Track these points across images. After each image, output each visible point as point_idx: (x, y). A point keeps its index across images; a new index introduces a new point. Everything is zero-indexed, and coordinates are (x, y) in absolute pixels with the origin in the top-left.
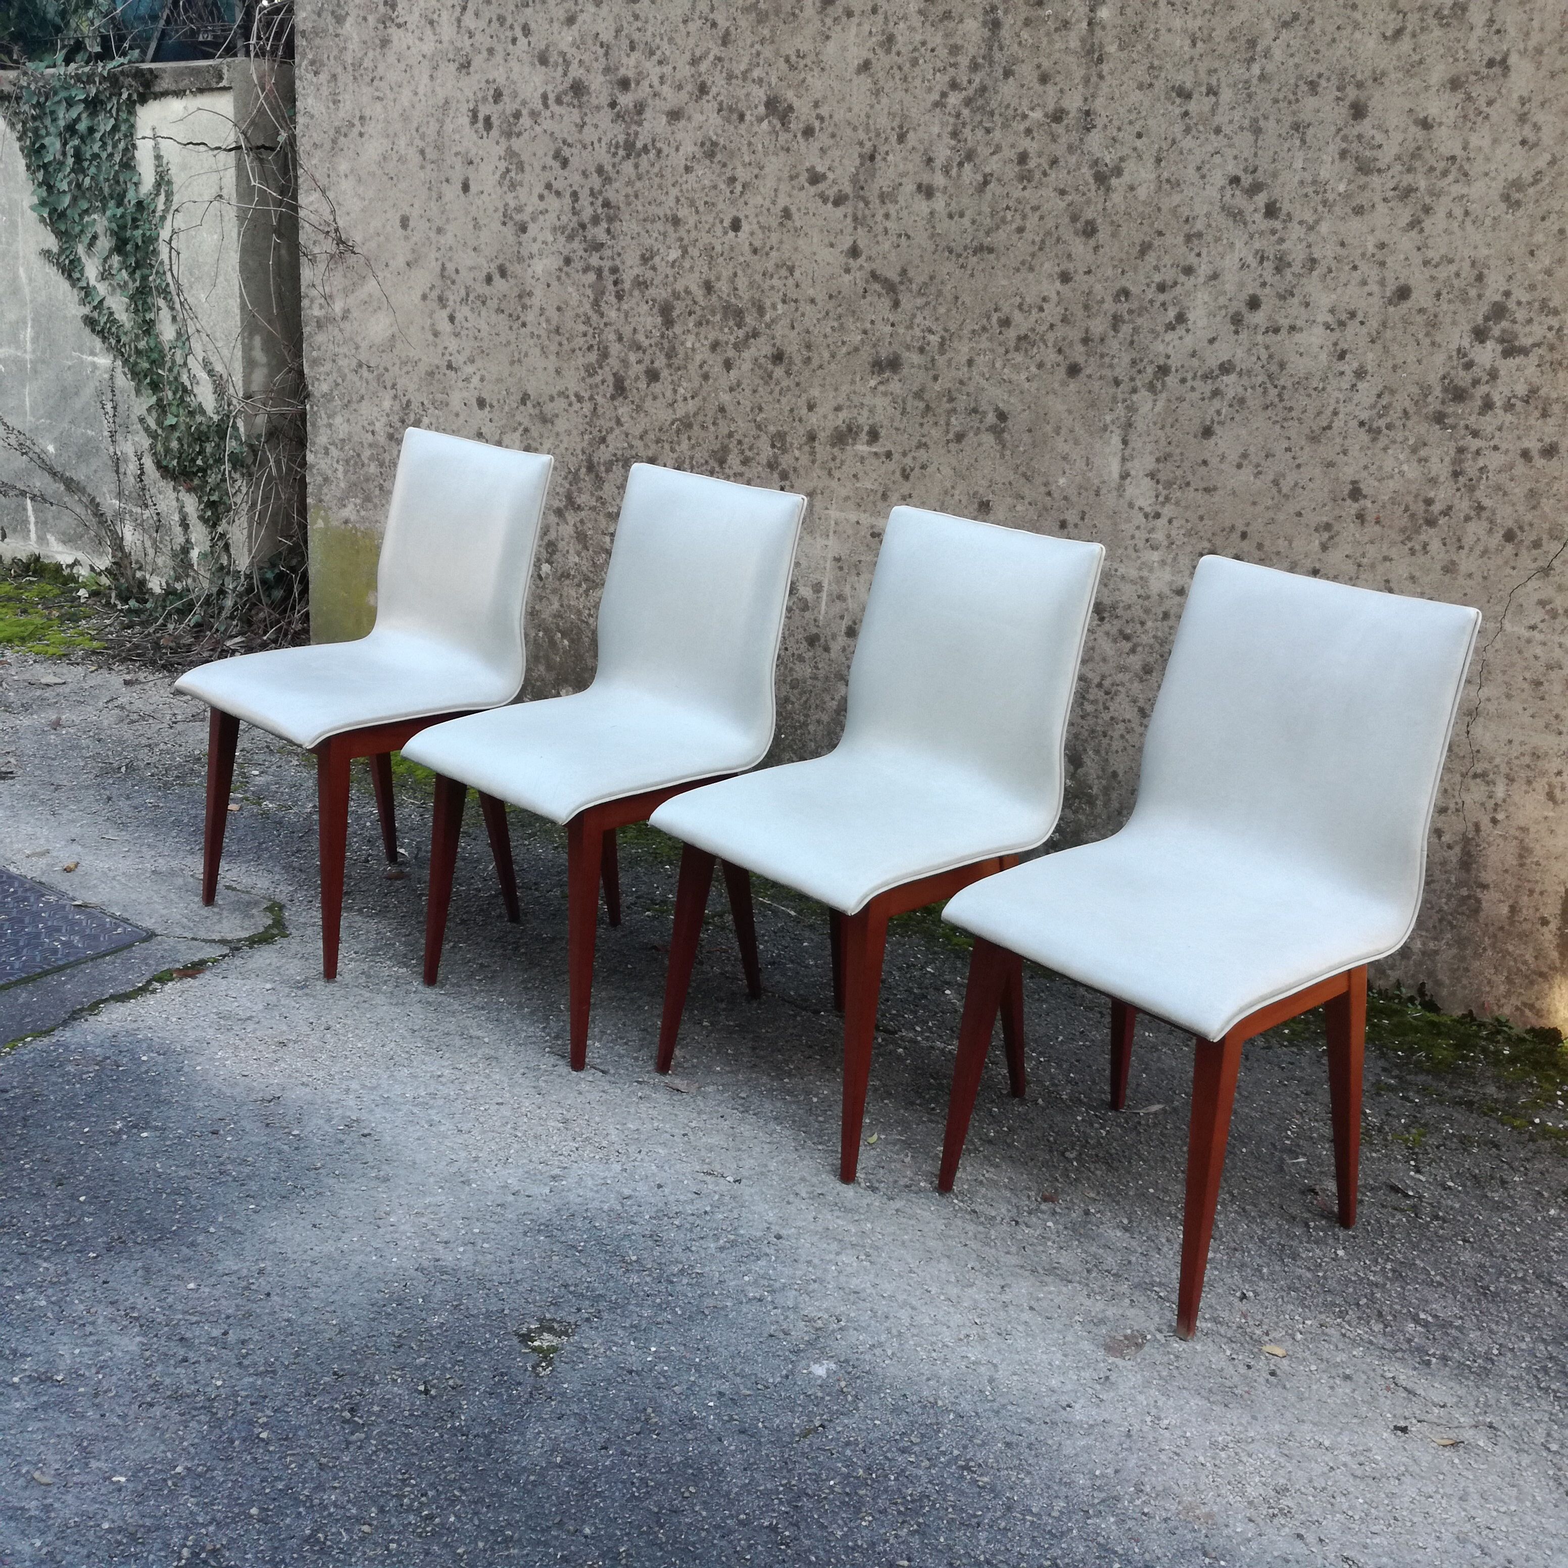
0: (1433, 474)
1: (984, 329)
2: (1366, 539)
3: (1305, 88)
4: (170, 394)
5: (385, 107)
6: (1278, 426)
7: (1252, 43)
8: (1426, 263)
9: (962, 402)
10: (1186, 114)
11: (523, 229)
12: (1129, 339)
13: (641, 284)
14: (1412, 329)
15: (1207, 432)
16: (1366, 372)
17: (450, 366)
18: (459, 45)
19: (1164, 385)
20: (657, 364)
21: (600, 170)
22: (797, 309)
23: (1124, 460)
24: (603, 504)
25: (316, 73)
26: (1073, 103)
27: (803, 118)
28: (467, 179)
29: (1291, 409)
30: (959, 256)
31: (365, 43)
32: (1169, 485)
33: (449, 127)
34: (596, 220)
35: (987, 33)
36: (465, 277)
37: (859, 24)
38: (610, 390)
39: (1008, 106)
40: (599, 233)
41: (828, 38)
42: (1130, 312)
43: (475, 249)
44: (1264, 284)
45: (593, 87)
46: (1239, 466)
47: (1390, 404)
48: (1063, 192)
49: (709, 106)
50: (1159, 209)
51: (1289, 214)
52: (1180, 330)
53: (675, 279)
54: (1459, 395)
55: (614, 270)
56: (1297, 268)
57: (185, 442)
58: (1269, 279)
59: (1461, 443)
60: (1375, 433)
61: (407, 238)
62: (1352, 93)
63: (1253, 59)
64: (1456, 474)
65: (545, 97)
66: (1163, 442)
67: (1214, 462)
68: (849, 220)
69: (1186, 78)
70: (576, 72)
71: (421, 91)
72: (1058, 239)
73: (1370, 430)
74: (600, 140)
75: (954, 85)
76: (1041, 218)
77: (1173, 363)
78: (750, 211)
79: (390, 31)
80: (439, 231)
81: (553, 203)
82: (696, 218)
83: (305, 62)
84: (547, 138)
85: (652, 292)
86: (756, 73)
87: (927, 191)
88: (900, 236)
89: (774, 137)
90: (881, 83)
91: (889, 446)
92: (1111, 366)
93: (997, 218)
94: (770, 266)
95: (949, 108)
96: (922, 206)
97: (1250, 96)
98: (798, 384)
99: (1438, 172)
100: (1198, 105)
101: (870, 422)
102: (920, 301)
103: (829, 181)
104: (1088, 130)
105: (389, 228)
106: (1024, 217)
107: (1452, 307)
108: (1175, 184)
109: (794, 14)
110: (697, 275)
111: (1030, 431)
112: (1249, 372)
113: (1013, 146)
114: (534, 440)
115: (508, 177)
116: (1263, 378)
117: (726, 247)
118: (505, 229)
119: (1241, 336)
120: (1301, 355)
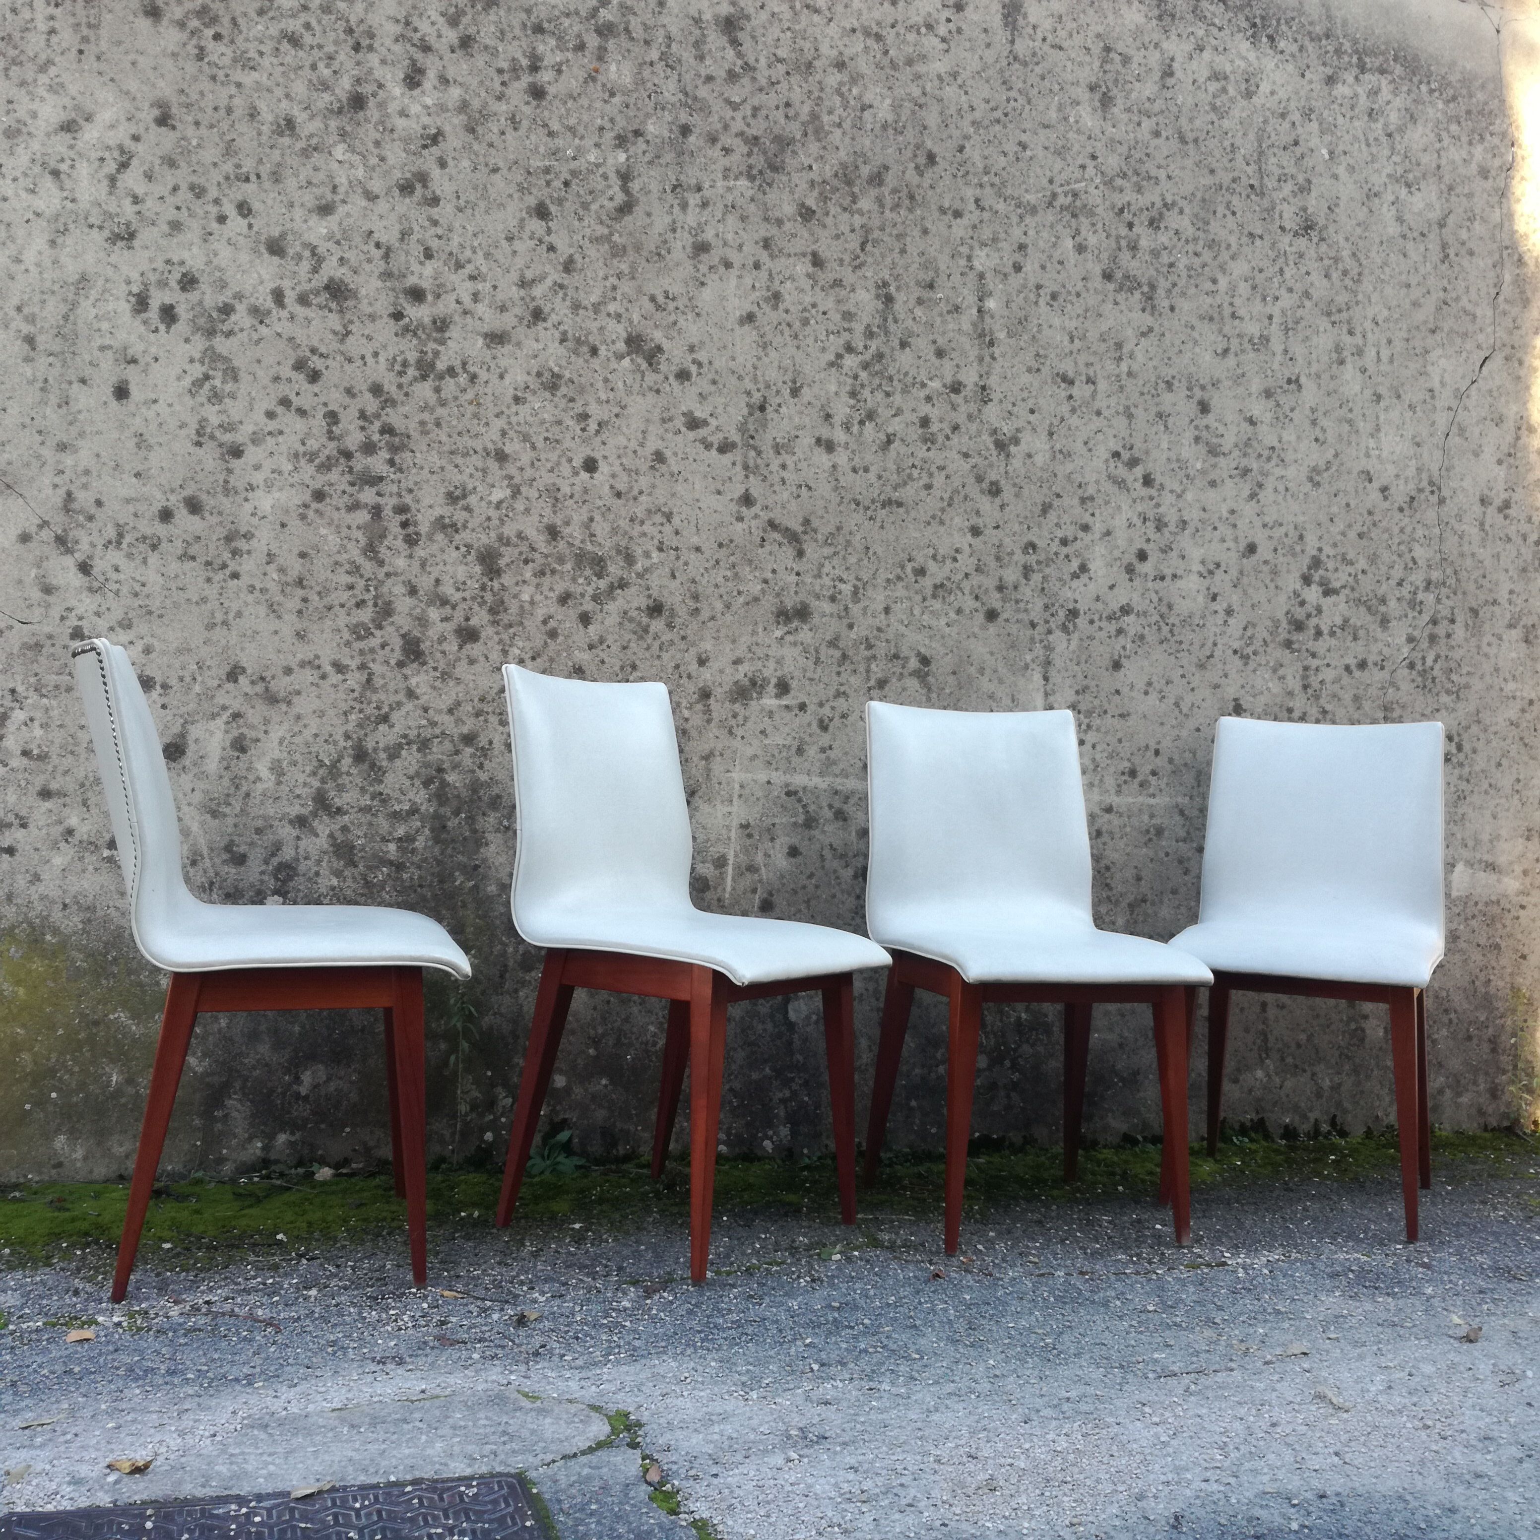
1: (899, 578)
3: (1163, 386)
6: (1173, 657)
7: (1119, 346)
8: (1265, 526)
9: (881, 649)
10: (1070, 397)
11: (237, 452)
12: (1040, 586)
13: (444, 526)
14: (1261, 576)
15: (1117, 666)
16: (1233, 611)
18: (112, 208)
19: (1075, 626)
20: (474, 622)
21: (376, 390)
22: (678, 558)
23: (1046, 694)
24: (384, 801)
26: (970, 378)
27: (676, 361)
28: (124, 382)
29: (1181, 642)
30: (867, 508)
32: (1089, 714)
33: (88, 310)
35: (881, 306)
36: (116, 511)
37: (740, 277)
38: (398, 655)
39: (906, 374)
40: (378, 463)
41: (703, 284)
42: (1039, 562)
43: (138, 475)
44: (1148, 540)
45: (363, 292)
46: (1146, 693)
47: (1253, 635)
48: (966, 455)
49: (547, 332)
50: (1055, 475)
51: (1161, 485)
52: (1084, 578)
53: (502, 522)
54: (1299, 626)
55: (402, 510)
56: (1172, 527)
58: (1152, 537)
59: (1305, 663)
60: (1245, 658)
62: (1198, 393)
63: (1120, 359)
64: (1305, 687)
65: (278, 293)
66: (1080, 676)
67: (1125, 690)
68: (739, 468)
69: (1068, 368)
70: (331, 269)
71: (29, 257)
72: (966, 498)
73: (1242, 657)
74: (376, 354)
75: (850, 348)
76: (948, 477)
77: (1082, 607)
78: (609, 451)
81: (293, 423)
82: (533, 454)
84: (281, 343)
85: (465, 536)
86: (612, 308)
87: (830, 447)
88: (801, 486)
89: (638, 376)
90: (769, 337)
91: (803, 698)
92: (1026, 611)
93: (904, 475)
94: (640, 511)
95: (846, 369)
96: (823, 459)
97: (1121, 388)
98: (683, 638)
99: (1264, 458)
100: (1081, 391)
101: (779, 673)
102: (827, 551)
103: (711, 428)
104: (986, 402)
106: (931, 475)
107: (1286, 560)
108: (1067, 455)
109: (659, 254)
110: (536, 518)
111: (954, 673)
112: (1145, 613)
113: (914, 410)
114: (252, 727)
115: (207, 386)
116: (1156, 617)
117: (578, 489)
118: (199, 451)
119: (1135, 583)
120: (1184, 597)
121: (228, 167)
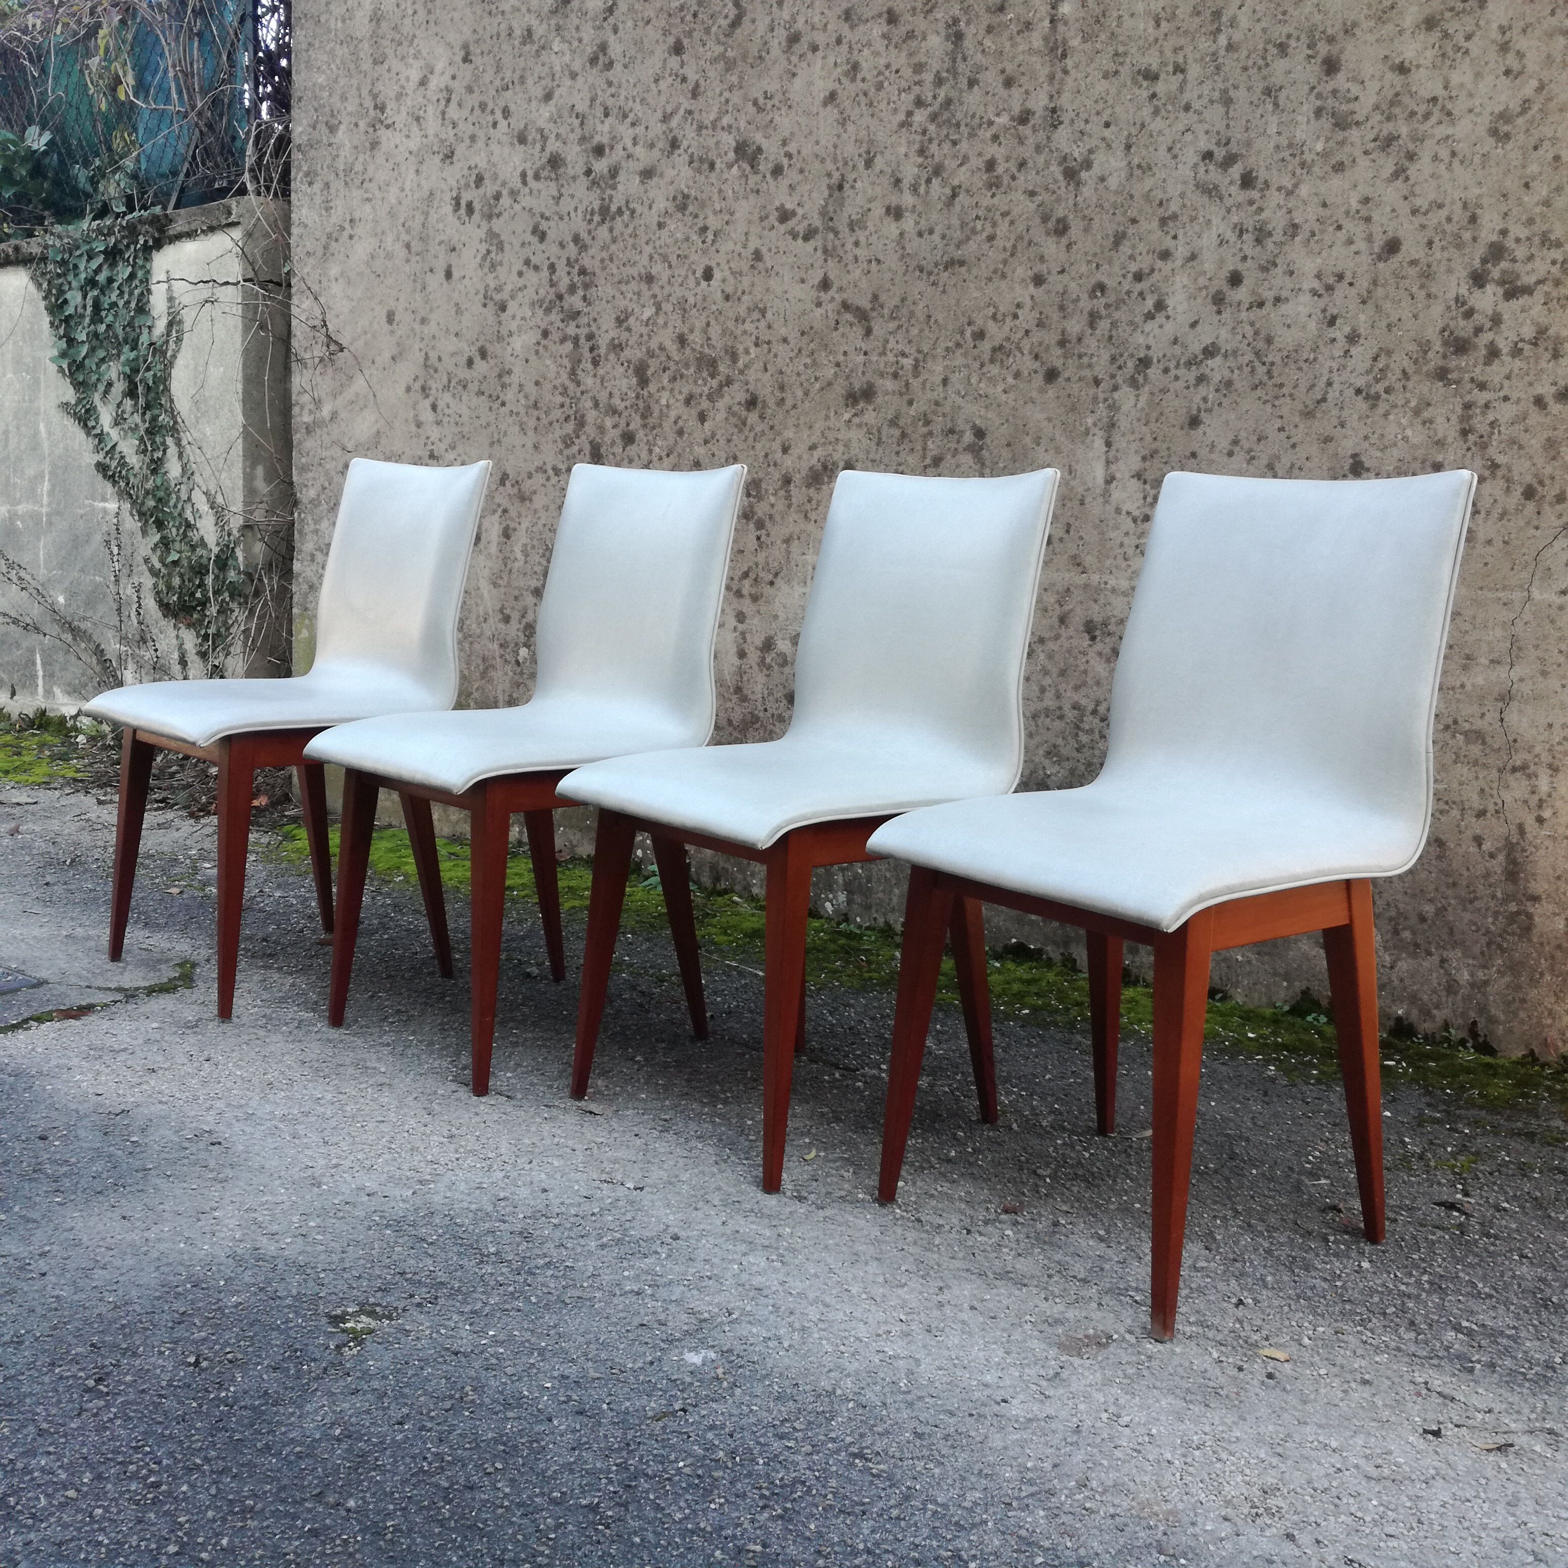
0: (1440, 435)
1: (958, 345)
3: (1275, 51)
4: (174, 530)
5: (374, 208)
6: (1269, 405)
7: (1217, 14)
8: (1414, 212)
9: (939, 424)
10: (1154, 95)
11: (503, 308)
12: (1107, 334)
13: (617, 347)
14: (1405, 283)
15: (1194, 422)
16: (1359, 336)
17: (432, 456)
18: (443, 137)
19: (1146, 378)
20: (631, 427)
21: (576, 239)
22: (769, 351)
23: (1108, 462)
25: (310, 184)
26: (1039, 102)
27: (771, 158)
28: (450, 266)
29: (1281, 386)
30: (930, 273)
31: (356, 148)
32: (1157, 483)
33: (433, 217)
34: (572, 289)
35: (950, 46)
36: (448, 363)
37: (824, 58)
38: (588, 458)
39: (973, 116)
40: (575, 301)
41: (794, 75)
42: (1107, 306)
43: (457, 335)
44: (1245, 258)
45: (569, 158)
46: (1230, 454)
47: (1387, 366)
48: (1032, 194)
49: (680, 158)
50: (1132, 197)
51: (1266, 182)
52: (1160, 318)
53: (650, 337)
54: (1461, 347)
55: (590, 337)
56: (1278, 236)
57: (186, 578)
58: (1249, 252)
59: (1468, 398)
60: (1373, 399)
61: (392, 332)
62: (1323, 49)
63: (1219, 30)
64: (1464, 433)
65: (524, 175)
66: (1148, 438)
67: (1203, 453)
68: (819, 252)
69: (1152, 60)
70: (553, 146)
71: (408, 185)
72: (1030, 243)
73: (1367, 397)
74: (576, 209)
75: (919, 103)
76: (1012, 223)
77: (1155, 354)
78: (721, 258)
79: (379, 133)
80: (423, 321)
81: (532, 278)
82: (669, 272)
83: (301, 175)
84: (526, 215)
85: (627, 353)
86: (725, 121)
87: (896, 213)
88: (870, 261)
89: (743, 181)
90: (848, 112)
92: (1090, 366)
93: (967, 230)
94: (742, 310)
95: (915, 127)
96: (892, 228)
97: (1218, 68)
98: (772, 428)
99: (1419, 116)
100: (1166, 86)
101: (846, 457)
102: (892, 325)
103: (799, 217)
104: (1055, 127)
105: (376, 326)
106: (994, 225)
107: (1446, 255)
109: (760, 57)
110: (671, 329)
111: (1009, 445)
112: (1235, 353)
113: (980, 154)
114: (513, 520)
115: (488, 259)
116: (1249, 356)
117: (699, 297)
118: (485, 310)
119: (1224, 315)
120: (1289, 326)
121: (498, 83)
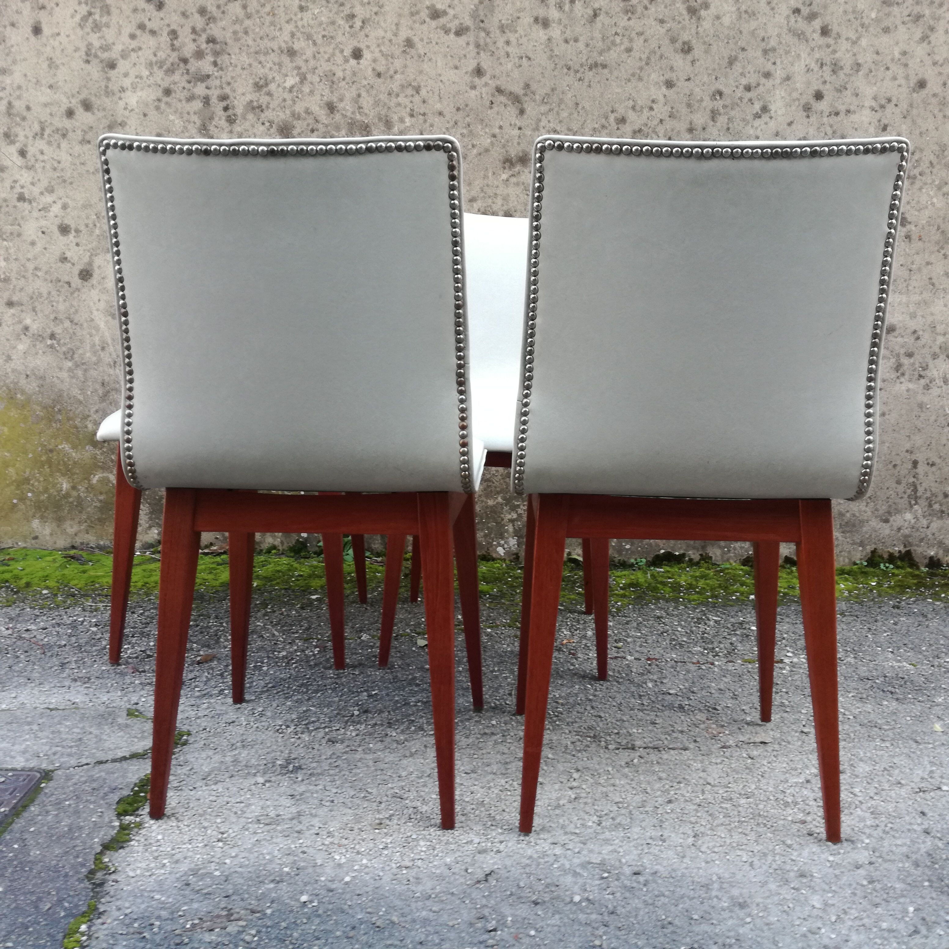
1: (603, 127)
2: (913, 251)
8: (935, 64)
11: (112, 66)
12: (725, 127)
13: (254, 108)
14: (930, 107)
17: (21, 198)
21: (202, 11)
22: (425, 121)
28: (38, 23)
30: (577, 72)
34: (199, 54)
36: (40, 113)
40: (205, 65)
42: (725, 107)
43: (51, 87)
44: (825, 82)
47: (921, 158)
48: (662, 21)
50: (741, 32)
51: (838, 34)
52: (765, 118)
53: (294, 102)
55: (223, 98)
56: (847, 70)
58: (828, 79)
60: (912, 179)
68: (471, 47)
72: (661, 57)
73: (908, 178)
76: (645, 41)
78: (371, 42)
81: (148, 41)
82: (315, 49)
85: (268, 114)
87: (545, 23)
88: (522, 58)
93: (608, 42)
94: (395, 87)
96: (541, 34)
99: (936, 4)
102: (544, 108)
103: (450, 16)
106: (631, 40)
108: (752, 14)
110: (318, 97)
115: (90, 20)
117: (348, 73)
118: (88, 67)
119: (811, 119)
120: (856, 129)
